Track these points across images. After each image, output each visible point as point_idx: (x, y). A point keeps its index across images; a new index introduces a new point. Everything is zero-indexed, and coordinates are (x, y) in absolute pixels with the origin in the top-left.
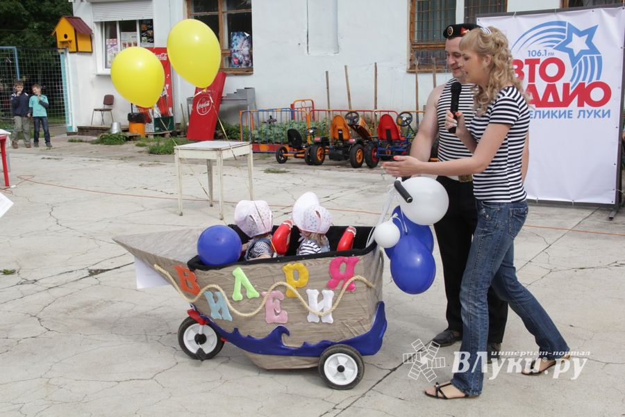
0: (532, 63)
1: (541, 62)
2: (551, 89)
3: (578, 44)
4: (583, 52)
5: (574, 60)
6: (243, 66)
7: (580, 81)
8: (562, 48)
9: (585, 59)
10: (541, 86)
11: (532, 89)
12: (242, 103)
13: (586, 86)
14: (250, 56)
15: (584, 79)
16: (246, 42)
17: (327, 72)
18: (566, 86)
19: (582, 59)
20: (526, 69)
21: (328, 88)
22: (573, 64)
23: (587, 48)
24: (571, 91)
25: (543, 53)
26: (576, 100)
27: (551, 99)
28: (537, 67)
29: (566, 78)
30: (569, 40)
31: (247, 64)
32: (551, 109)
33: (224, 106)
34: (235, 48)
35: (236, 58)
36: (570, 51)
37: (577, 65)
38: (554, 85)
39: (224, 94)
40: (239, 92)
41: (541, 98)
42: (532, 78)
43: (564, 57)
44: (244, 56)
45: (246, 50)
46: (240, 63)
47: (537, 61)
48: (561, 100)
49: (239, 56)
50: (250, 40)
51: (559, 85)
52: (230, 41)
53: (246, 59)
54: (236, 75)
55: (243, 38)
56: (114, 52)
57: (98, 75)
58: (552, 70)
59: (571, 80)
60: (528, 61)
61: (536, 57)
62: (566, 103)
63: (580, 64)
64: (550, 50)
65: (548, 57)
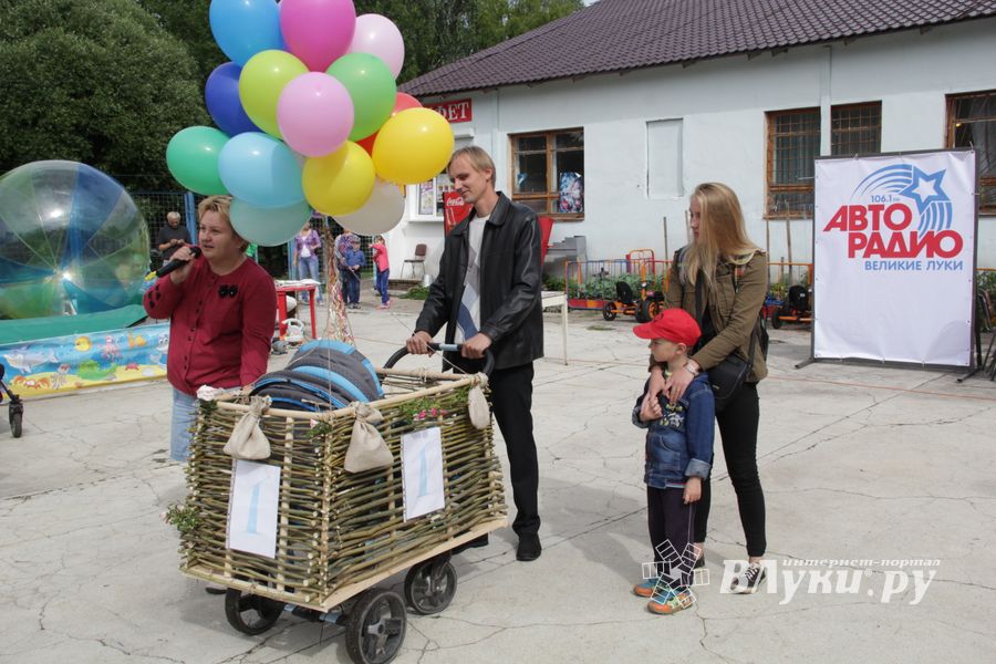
0: (876, 209)
1: (886, 208)
2: (897, 238)
3: (926, 189)
4: (930, 199)
5: (921, 206)
6: (573, 211)
7: (929, 229)
8: (908, 193)
9: (934, 205)
10: (886, 234)
11: (876, 237)
12: (571, 253)
13: (935, 234)
14: (582, 199)
15: (933, 227)
16: (577, 184)
17: (665, 218)
18: (914, 235)
19: (930, 205)
20: (869, 216)
21: (666, 236)
22: (921, 212)
23: (934, 194)
24: (919, 241)
25: (888, 198)
26: (925, 249)
27: (897, 249)
28: (882, 213)
29: (914, 225)
30: (916, 185)
31: (578, 209)
32: (897, 260)
33: (549, 258)
34: (565, 190)
35: (565, 202)
36: (917, 197)
37: (925, 212)
38: (900, 234)
39: (550, 243)
40: (568, 240)
41: (886, 247)
42: (876, 226)
43: (911, 204)
44: (574, 199)
45: (576, 193)
46: (570, 208)
47: (882, 207)
48: (908, 250)
49: (570, 200)
50: (581, 181)
51: (906, 234)
52: (559, 183)
53: (577, 203)
54: (565, 221)
55: (573, 179)
56: (429, 196)
57: (411, 222)
58: (898, 217)
59: (919, 228)
60: (871, 207)
61: (881, 203)
62: (915, 252)
63: (928, 211)
64: (895, 195)
65: (892, 203)
